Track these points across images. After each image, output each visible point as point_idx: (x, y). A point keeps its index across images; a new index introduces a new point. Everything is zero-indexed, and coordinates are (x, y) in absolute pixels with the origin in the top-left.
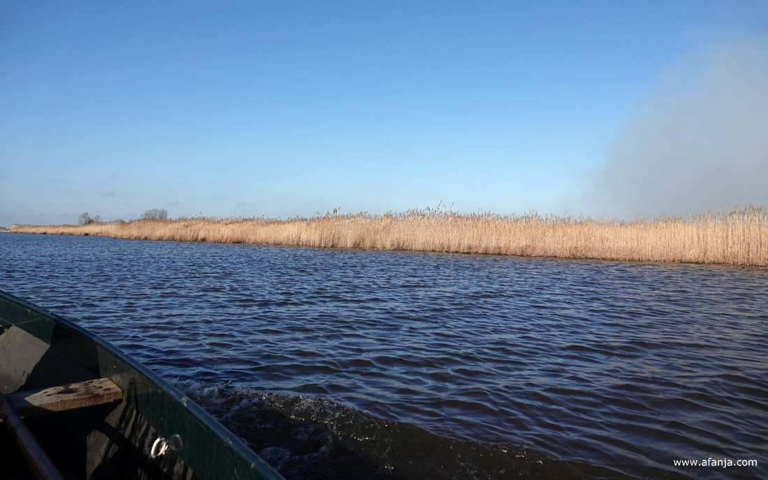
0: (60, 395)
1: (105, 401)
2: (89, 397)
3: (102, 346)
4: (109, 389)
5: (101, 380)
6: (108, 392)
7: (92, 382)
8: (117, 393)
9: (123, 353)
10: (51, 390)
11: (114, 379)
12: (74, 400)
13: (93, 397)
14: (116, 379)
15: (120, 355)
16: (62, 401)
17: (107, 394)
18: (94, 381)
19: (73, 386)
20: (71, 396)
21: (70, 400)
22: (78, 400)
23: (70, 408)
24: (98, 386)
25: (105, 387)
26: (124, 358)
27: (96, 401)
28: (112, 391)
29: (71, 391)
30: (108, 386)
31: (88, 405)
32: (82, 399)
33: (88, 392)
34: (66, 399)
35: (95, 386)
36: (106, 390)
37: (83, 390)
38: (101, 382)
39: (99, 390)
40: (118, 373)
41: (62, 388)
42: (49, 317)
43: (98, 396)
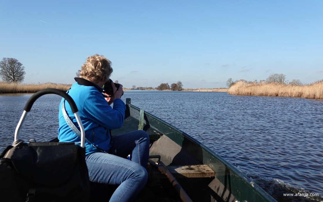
0: (187, 170)
1: (207, 176)
2: (200, 173)
3: (204, 149)
4: (208, 171)
5: (204, 165)
6: (208, 172)
7: (200, 166)
8: (212, 173)
9: (215, 153)
10: (183, 167)
11: (210, 166)
12: (194, 173)
13: (202, 173)
14: (211, 166)
15: (213, 154)
16: (188, 173)
17: (208, 173)
18: (201, 165)
19: (192, 167)
20: (192, 172)
21: (192, 173)
22: (195, 173)
23: (192, 177)
24: (203, 168)
25: (206, 169)
26: (216, 156)
27: (203, 175)
28: (210, 172)
29: (192, 169)
30: (207, 168)
31: (199, 177)
32: (197, 173)
33: (199, 171)
34: (190, 172)
35: (202, 168)
36: (207, 171)
37: (197, 169)
38: (204, 167)
39: (204, 170)
40: (212, 163)
41: (187, 167)
42: (179, 132)
43: (203, 173)
